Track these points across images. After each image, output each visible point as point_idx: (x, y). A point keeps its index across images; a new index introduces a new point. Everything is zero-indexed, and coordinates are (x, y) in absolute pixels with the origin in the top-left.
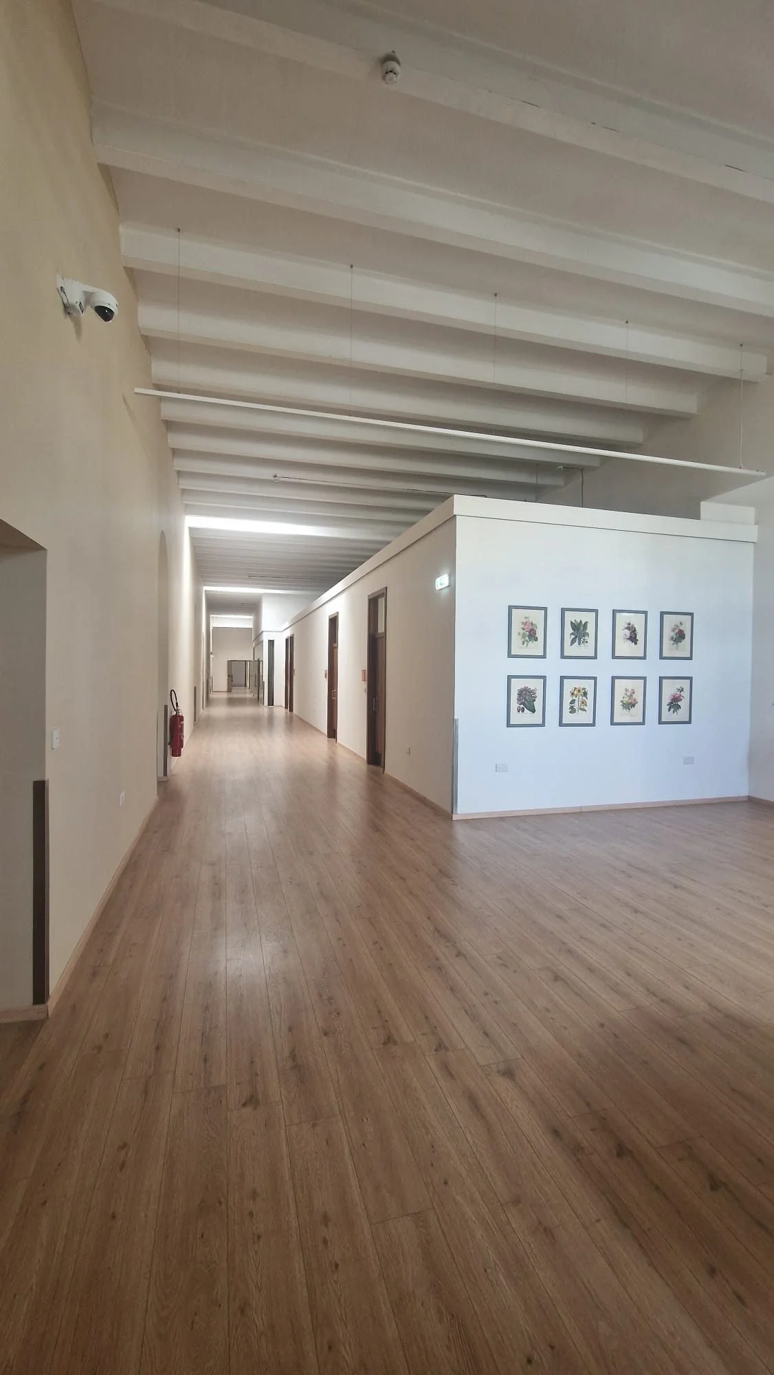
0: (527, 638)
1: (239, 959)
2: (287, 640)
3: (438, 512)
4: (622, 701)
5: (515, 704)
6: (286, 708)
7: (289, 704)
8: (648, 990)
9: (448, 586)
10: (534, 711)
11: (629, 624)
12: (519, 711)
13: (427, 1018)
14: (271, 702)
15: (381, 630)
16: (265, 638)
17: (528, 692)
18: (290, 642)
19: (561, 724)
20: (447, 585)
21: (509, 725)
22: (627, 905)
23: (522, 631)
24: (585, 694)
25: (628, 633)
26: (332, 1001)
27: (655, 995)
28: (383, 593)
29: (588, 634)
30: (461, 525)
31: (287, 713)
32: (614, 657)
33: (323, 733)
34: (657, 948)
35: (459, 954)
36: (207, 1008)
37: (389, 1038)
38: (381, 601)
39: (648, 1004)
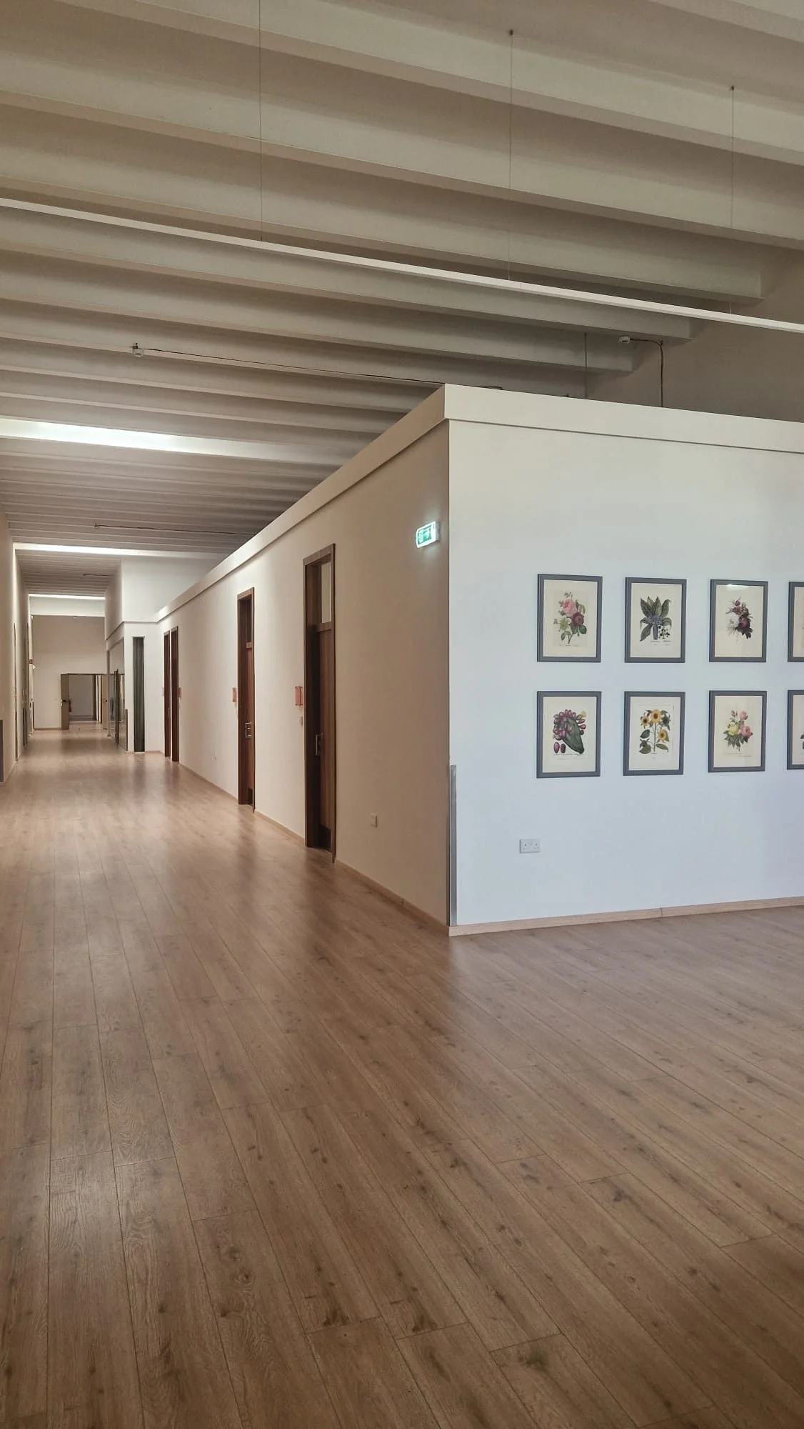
0: (569, 629)
1: (71, 1192)
2: (166, 637)
3: (417, 417)
4: (726, 732)
5: (550, 740)
6: (167, 754)
7: (172, 748)
8: (769, 1209)
9: (437, 542)
10: (581, 750)
11: (737, 603)
12: (557, 751)
13: (400, 1274)
14: (140, 745)
15: (326, 617)
16: (128, 634)
17: (572, 718)
18: (172, 641)
19: (626, 772)
20: (434, 539)
21: (540, 774)
22: (736, 1070)
23: (560, 618)
24: (666, 721)
25: (735, 618)
26: (237, 1255)
27: (780, 1217)
28: (328, 556)
29: (669, 622)
30: (457, 435)
31: (168, 763)
32: (712, 658)
33: (229, 796)
34: (783, 1140)
35: (456, 1163)
36: (13, 1281)
37: (334, 1314)
38: (326, 569)
39: (769, 1232)
